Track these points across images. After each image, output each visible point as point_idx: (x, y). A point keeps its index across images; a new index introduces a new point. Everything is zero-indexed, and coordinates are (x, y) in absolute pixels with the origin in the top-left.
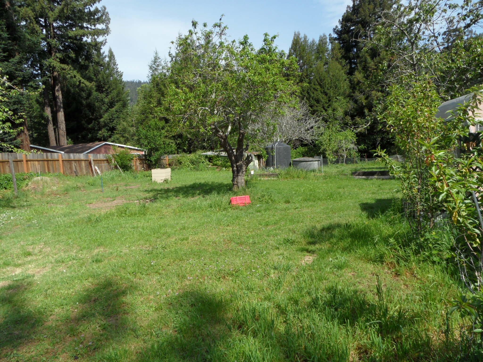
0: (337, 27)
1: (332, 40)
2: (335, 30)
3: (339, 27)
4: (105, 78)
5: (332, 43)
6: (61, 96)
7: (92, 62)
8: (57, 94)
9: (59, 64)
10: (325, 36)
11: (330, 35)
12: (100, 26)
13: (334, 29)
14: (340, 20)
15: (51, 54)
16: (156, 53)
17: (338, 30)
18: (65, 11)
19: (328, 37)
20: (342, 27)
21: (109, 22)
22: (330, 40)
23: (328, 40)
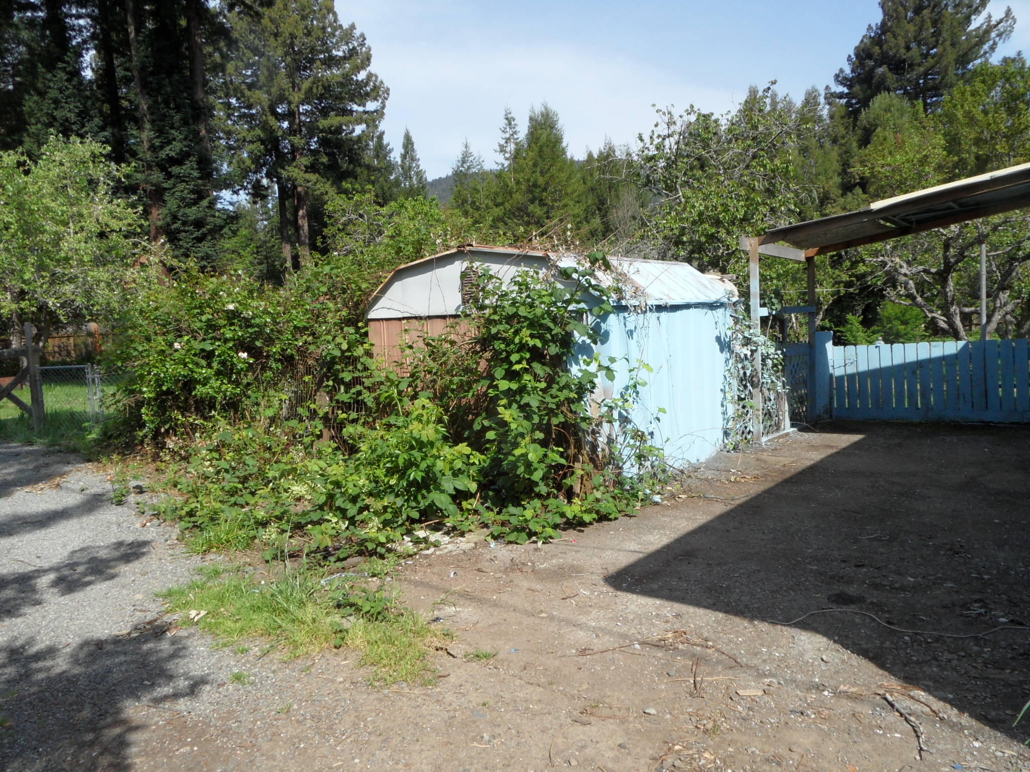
0: (841, 71)
1: (831, 97)
2: (840, 78)
3: (848, 70)
4: (386, 188)
5: (829, 104)
6: (306, 227)
7: (360, 165)
8: (300, 222)
9: (302, 174)
10: (816, 91)
11: (827, 88)
12: (371, 106)
13: (837, 76)
14: (849, 56)
15: (294, 159)
16: (466, 147)
17: (845, 78)
18: (315, 90)
19: (823, 93)
20: (853, 71)
21: (388, 94)
22: (825, 98)
23: (822, 100)
